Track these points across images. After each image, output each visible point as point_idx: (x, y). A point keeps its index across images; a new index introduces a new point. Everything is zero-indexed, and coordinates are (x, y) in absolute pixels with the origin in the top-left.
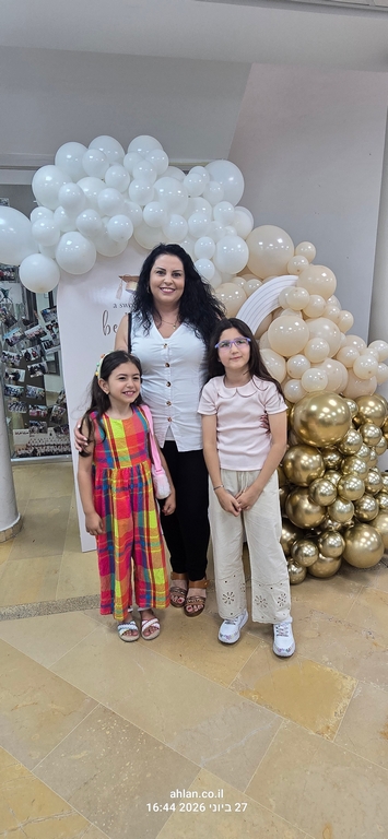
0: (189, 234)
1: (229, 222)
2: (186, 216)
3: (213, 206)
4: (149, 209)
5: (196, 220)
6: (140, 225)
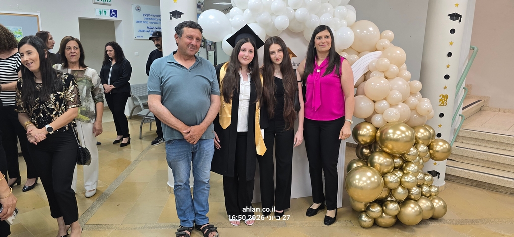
1: (344, 17)
2: (319, 15)
3: (334, 8)
4: (299, 12)
5: (325, 17)
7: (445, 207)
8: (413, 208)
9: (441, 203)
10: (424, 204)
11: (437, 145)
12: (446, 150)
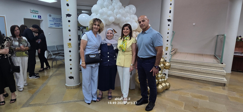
0: (125, 21)
1: (134, 19)
2: (125, 17)
3: (130, 15)
4: (118, 16)
5: (127, 18)
6: (116, 19)
7: (170, 85)
8: (160, 87)
9: (168, 84)
10: (164, 84)
11: (166, 64)
12: (169, 66)
